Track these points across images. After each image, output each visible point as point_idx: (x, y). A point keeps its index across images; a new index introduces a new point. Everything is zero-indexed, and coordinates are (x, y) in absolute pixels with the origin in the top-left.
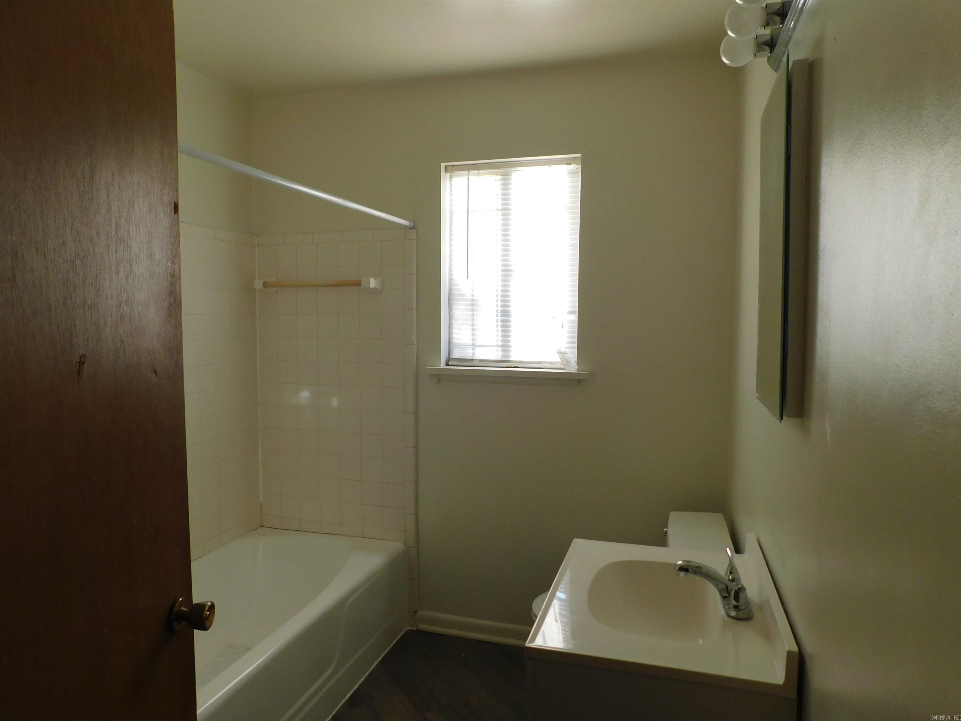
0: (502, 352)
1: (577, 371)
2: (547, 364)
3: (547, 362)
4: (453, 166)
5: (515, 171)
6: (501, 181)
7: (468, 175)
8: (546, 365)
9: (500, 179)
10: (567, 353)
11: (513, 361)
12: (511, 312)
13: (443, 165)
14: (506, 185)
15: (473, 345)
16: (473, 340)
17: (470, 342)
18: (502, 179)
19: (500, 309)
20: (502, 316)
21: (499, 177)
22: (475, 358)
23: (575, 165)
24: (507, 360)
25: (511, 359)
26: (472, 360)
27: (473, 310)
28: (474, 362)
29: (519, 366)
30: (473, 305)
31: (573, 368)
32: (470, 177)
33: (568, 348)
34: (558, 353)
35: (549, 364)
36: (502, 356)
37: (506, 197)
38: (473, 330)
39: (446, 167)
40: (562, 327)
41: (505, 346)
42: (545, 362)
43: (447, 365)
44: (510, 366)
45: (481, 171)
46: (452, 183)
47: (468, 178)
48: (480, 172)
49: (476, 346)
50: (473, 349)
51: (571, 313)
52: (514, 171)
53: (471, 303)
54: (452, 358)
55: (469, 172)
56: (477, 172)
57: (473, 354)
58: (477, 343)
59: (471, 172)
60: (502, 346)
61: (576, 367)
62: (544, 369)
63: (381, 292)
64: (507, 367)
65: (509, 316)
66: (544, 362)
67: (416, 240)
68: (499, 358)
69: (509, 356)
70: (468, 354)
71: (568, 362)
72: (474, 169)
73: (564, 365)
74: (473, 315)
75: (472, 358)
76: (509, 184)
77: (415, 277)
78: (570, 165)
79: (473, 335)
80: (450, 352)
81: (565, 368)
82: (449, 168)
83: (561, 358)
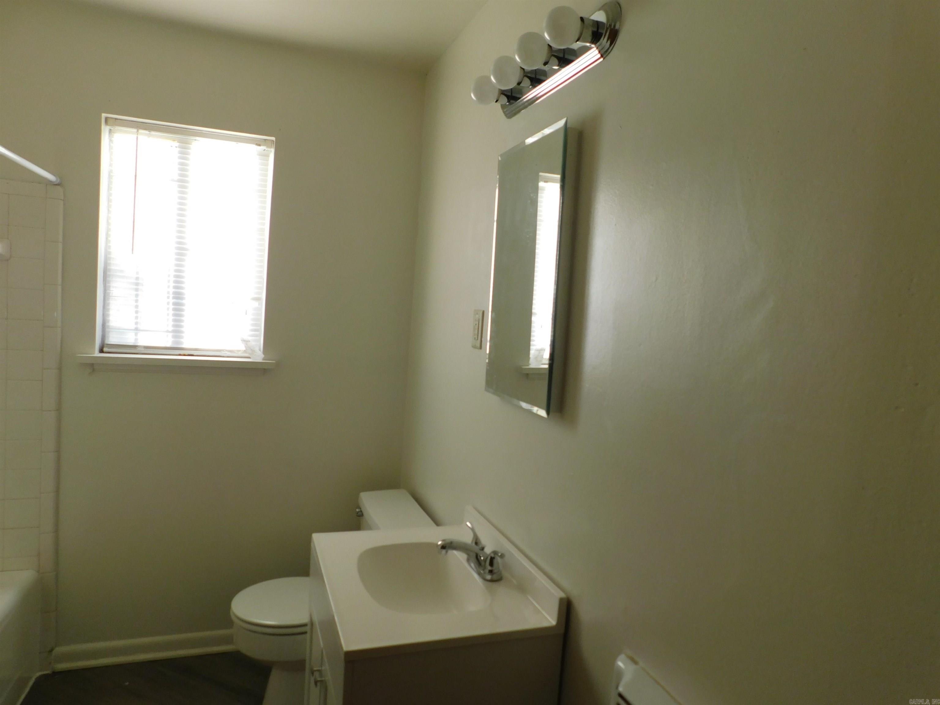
0: (173, 338)
1: (263, 360)
2: (227, 352)
3: (226, 351)
4: (116, 119)
5: (194, 141)
6: (178, 149)
7: (137, 135)
8: (226, 354)
9: (177, 146)
10: (250, 341)
11: (187, 348)
12: (184, 295)
13: (104, 115)
14: (184, 153)
15: (137, 329)
16: (136, 323)
17: (133, 326)
18: (180, 147)
19: (172, 290)
20: (174, 298)
21: (176, 144)
22: (138, 344)
23: (265, 147)
24: (179, 347)
25: (183, 346)
26: (135, 347)
27: (137, 290)
28: (139, 349)
29: (195, 354)
30: (137, 284)
31: (258, 356)
32: (140, 137)
33: (252, 336)
34: (242, 341)
35: (229, 352)
36: (174, 342)
37: (183, 168)
38: (137, 312)
39: (107, 119)
40: (246, 314)
41: (177, 331)
42: (225, 350)
43: (101, 351)
44: (184, 354)
45: (153, 133)
46: (113, 139)
47: (137, 137)
48: (151, 133)
49: (140, 330)
50: (136, 334)
51: (258, 299)
52: (193, 139)
53: (136, 281)
54: (107, 344)
55: (138, 131)
56: (149, 133)
57: (136, 340)
58: (140, 327)
59: (141, 131)
60: (173, 331)
61: (263, 356)
62: (223, 357)
63: (8, 260)
64: (180, 355)
65: (182, 299)
66: (223, 350)
67: (63, 200)
68: (169, 345)
69: (181, 343)
70: (129, 339)
71: (253, 351)
72: (145, 129)
73: (250, 354)
74: (137, 295)
75: (134, 345)
76: (188, 154)
77: (60, 246)
78: (260, 146)
79: (137, 318)
80: (103, 337)
81: (251, 357)
82: (110, 121)
83: (245, 347)
